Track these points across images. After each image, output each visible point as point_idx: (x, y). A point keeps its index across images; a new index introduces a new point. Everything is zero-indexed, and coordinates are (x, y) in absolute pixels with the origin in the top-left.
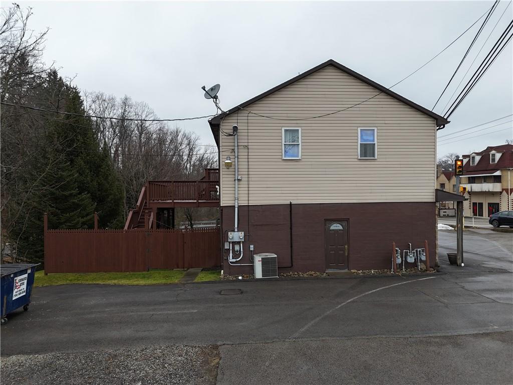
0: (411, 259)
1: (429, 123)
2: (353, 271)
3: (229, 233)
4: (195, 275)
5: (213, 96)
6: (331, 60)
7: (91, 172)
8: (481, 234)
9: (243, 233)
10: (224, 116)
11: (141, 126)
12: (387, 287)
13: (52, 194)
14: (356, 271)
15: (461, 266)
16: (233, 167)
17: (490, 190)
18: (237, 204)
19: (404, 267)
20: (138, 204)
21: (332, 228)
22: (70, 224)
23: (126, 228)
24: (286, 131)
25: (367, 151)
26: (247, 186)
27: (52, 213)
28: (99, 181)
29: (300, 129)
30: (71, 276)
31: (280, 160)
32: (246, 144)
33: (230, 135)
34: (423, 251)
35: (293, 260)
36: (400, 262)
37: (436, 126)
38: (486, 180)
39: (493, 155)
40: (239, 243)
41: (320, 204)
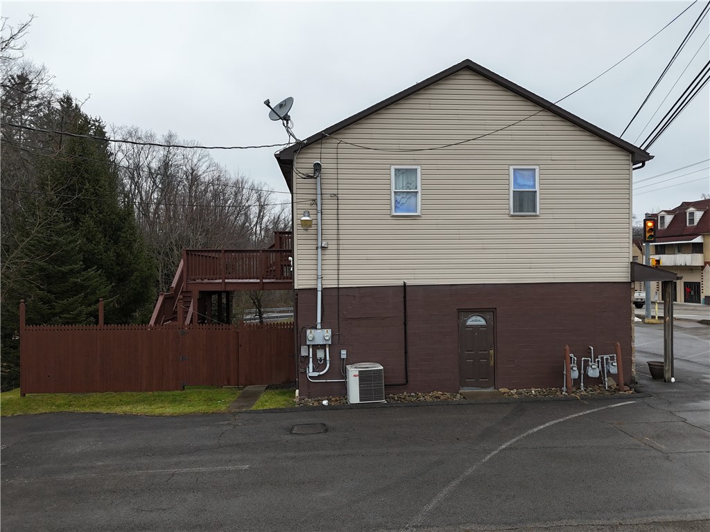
0: (594, 372)
1: (621, 158)
2: (502, 390)
3: (308, 331)
4: (254, 396)
5: (282, 116)
6: (468, 61)
7: (105, 237)
8: (685, 329)
9: (330, 331)
10: (301, 147)
11: (192, 174)
12: (562, 420)
13: (42, 269)
14: (506, 390)
15: (670, 381)
16: (314, 227)
17: (688, 265)
18: (320, 285)
19: (582, 384)
20: (174, 285)
21: (469, 323)
22: (68, 316)
23: (152, 322)
24: (396, 170)
25: (525, 202)
26: (335, 257)
27: (41, 299)
28: (118, 251)
29: (419, 168)
30: (61, 398)
31: (388, 217)
32: (335, 191)
33: (309, 177)
34: (612, 358)
35: (409, 374)
36: (577, 377)
37: (631, 164)
38: (680, 249)
39: (692, 214)
40: (323, 347)
41: (451, 285)
